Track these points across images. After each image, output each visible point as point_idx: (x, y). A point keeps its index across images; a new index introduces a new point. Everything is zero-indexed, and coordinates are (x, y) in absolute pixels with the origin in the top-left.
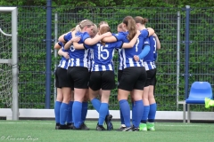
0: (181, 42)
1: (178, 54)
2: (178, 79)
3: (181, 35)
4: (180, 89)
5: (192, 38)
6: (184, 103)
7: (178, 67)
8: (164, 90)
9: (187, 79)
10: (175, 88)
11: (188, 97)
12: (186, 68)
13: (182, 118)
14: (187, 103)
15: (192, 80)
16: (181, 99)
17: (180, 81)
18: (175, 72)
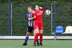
0: (53, 13)
1: (52, 17)
2: (52, 26)
3: (53, 11)
4: (53, 29)
5: (56, 12)
6: (54, 33)
7: (52, 21)
8: (47, 29)
9: (55, 25)
10: (51, 28)
11: (55, 31)
12: (54, 22)
13: (53, 39)
14: (55, 33)
15: (56, 26)
16: (53, 32)
17: (53, 26)
18: (51, 23)
